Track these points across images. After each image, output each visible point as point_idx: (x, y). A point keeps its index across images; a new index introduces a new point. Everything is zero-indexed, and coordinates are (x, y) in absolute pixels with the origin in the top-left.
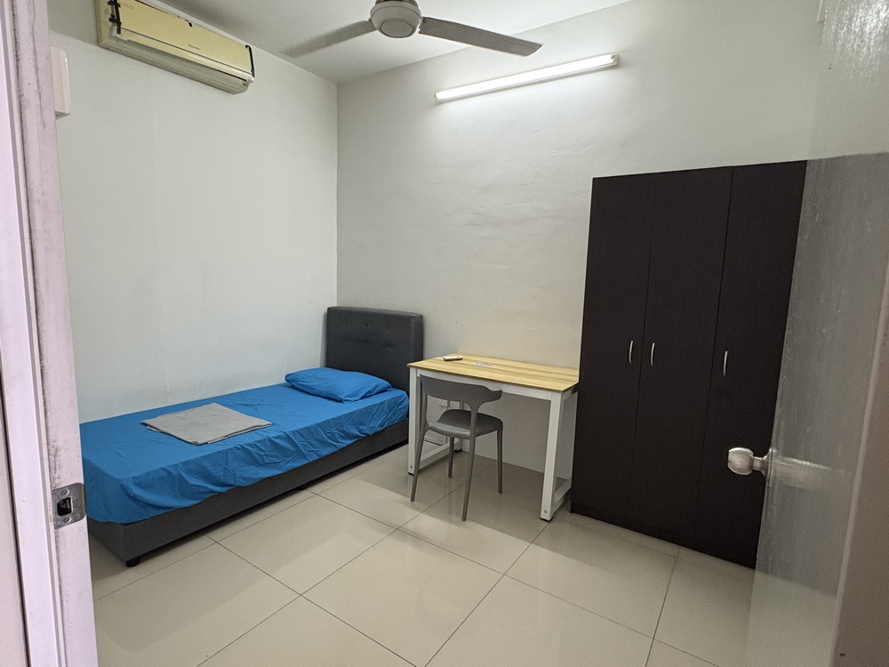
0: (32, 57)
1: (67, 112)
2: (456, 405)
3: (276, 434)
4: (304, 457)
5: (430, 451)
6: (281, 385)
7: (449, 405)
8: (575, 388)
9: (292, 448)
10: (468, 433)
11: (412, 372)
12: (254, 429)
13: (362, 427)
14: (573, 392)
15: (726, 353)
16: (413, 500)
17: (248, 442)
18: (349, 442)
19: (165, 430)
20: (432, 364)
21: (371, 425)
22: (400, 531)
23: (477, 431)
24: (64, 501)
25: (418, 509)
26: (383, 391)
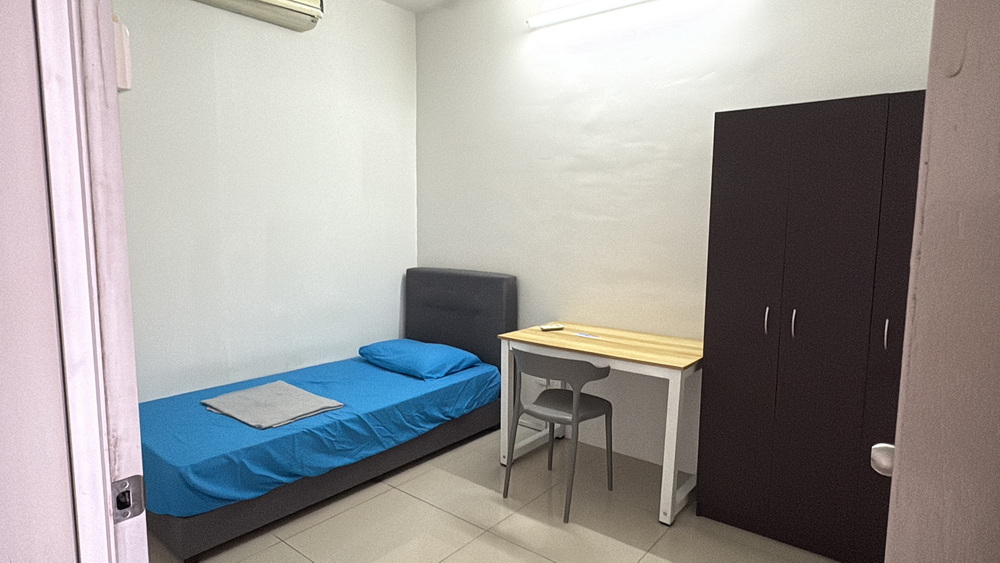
0: (96, 37)
1: (128, 87)
2: (557, 384)
3: (348, 417)
4: (380, 443)
5: (526, 439)
6: (354, 360)
7: (548, 383)
8: (698, 365)
9: (366, 433)
10: (569, 417)
11: (504, 344)
12: (324, 411)
13: (447, 410)
14: (697, 369)
15: (887, 321)
16: (505, 496)
17: (316, 425)
18: (432, 426)
19: (226, 411)
20: (526, 335)
21: (458, 406)
22: (491, 534)
23: (581, 415)
24: (124, 494)
25: (512, 507)
26: (472, 366)
